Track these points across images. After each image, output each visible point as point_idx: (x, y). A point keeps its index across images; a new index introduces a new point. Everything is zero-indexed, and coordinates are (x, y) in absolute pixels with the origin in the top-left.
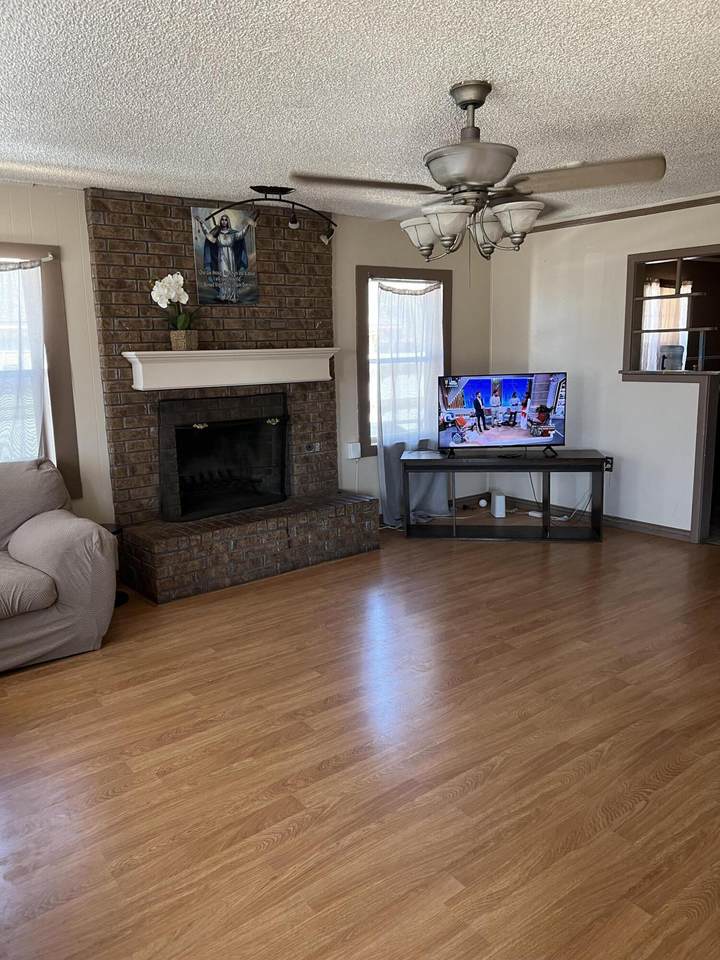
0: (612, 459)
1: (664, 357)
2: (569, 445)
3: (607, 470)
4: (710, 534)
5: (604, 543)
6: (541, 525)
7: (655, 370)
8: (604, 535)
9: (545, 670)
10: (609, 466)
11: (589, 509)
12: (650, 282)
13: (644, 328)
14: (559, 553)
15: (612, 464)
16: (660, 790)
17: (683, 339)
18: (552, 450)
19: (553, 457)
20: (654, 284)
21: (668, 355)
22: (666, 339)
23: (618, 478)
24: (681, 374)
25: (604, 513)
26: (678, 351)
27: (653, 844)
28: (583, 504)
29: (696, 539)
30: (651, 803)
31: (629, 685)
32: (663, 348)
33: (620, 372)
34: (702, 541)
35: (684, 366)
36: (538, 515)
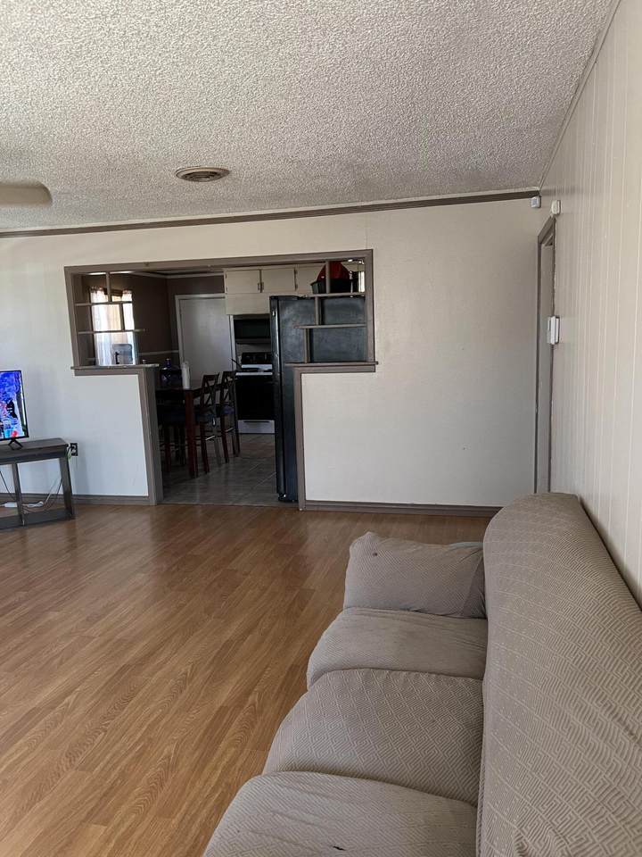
0: (76, 444)
1: (117, 354)
2: (33, 436)
3: (73, 454)
4: (165, 497)
5: (77, 519)
6: (17, 514)
7: (111, 365)
8: (76, 512)
9: (16, 648)
10: (74, 451)
11: (61, 492)
12: (96, 291)
13: (96, 329)
14: (36, 536)
15: (76, 449)
16: (117, 718)
17: (130, 338)
18: (17, 442)
19: (18, 449)
20: (99, 292)
21: (120, 353)
22: (117, 338)
23: (83, 461)
24: (133, 367)
25: (74, 493)
26: (128, 349)
27: (110, 766)
28: (55, 488)
29: (153, 502)
30: (109, 732)
31: (94, 638)
32: (114, 346)
33: (72, 368)
34: (159, 503)
35: (134, 361)
36: (14, 505)
